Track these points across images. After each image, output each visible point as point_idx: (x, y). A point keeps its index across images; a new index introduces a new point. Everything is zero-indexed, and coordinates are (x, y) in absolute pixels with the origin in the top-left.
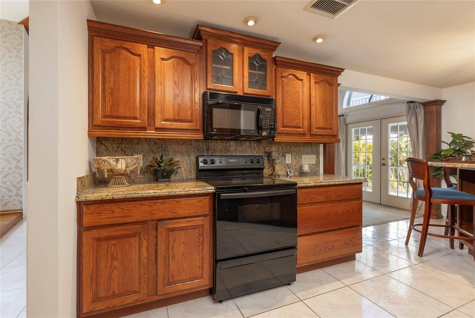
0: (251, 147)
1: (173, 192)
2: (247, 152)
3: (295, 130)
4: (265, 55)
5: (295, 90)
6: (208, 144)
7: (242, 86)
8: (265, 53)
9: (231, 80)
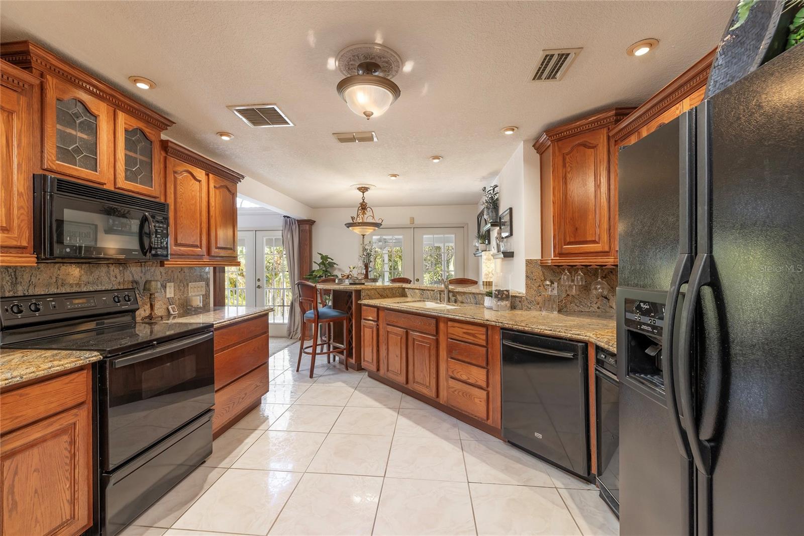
0: (110, 274)
1: (16, 377)
2: (101, 284)
3: (192, 250)
4: (152, 134)
5: (191, 193)
6: (15, 272)
7: (113, 174)
8: (151, 130)
9: (93, 162)
